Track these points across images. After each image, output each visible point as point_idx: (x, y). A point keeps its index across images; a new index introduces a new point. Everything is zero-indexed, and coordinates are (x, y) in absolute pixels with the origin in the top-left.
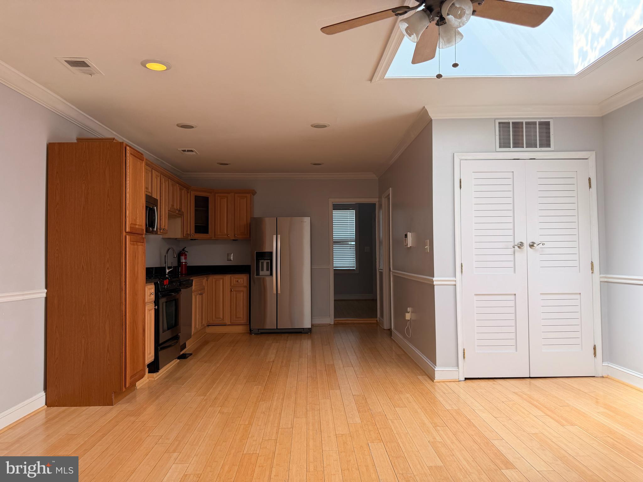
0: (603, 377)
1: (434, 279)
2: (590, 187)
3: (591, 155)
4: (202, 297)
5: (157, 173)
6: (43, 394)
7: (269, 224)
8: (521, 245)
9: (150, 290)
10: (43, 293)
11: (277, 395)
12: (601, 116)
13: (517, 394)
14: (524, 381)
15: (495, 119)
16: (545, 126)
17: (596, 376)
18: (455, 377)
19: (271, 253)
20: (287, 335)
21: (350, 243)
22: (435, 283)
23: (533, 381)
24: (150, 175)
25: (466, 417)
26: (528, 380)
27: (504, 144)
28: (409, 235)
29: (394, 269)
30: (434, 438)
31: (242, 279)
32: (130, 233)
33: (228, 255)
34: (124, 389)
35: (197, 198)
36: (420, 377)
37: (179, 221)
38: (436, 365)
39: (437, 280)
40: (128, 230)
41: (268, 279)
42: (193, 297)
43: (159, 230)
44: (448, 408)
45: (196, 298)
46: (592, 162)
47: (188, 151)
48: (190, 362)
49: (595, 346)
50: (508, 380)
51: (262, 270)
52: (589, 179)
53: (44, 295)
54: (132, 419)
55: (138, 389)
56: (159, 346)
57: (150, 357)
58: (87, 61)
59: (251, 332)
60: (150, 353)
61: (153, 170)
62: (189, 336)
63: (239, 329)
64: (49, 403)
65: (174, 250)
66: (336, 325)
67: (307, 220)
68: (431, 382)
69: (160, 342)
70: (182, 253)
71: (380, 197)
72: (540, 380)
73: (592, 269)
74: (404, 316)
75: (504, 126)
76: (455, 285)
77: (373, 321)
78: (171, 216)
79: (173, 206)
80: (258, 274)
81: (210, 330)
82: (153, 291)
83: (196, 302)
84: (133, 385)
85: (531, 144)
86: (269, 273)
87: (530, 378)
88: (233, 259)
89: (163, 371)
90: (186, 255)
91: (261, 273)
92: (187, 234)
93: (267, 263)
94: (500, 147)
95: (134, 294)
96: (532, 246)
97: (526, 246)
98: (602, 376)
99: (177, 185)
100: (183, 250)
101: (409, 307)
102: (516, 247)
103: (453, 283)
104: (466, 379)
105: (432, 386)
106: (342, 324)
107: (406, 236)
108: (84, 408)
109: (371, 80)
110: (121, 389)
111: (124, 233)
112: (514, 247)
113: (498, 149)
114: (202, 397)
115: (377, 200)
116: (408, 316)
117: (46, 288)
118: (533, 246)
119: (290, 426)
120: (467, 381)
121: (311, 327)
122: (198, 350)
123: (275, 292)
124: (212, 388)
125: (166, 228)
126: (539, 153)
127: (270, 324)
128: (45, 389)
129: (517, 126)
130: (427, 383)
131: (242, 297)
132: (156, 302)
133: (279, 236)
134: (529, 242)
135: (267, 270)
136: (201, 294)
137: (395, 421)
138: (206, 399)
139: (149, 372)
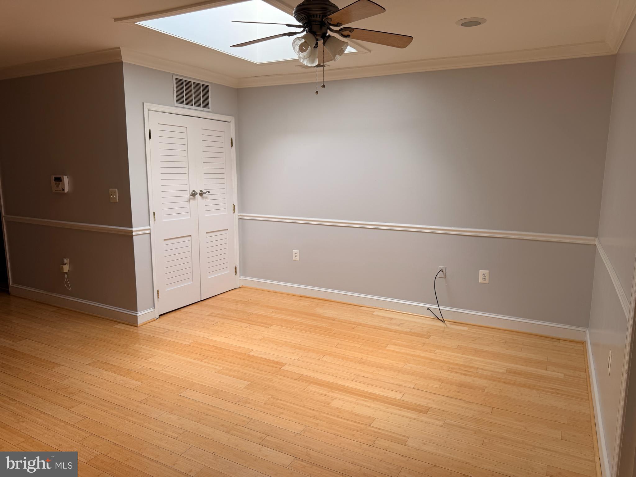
1: (134, 229)
2: (232, 145)
3: (232, 120)
8: (194, 193)
12: (237, 88)
14: (199, 304)
15: (173, 75)
16: (206, 89)
17: (236, 288)
18: (152, 317)
22: (134, 234)
23: (205, 303)
27: (180, 100)
28: (65, 178)
39: (136, 231)
46: (232, 125)
49: (236, 266)
52: (232, 139)
73: (234, 210)
74: (59, 268)
75: (179, 82)
76: (150, 233)
85: (198, 104)
87: (201, 301)
97: (197, 194)
98: (239, 287)
101: (65, 258)
102: (191, 196)
104: (160, 315)
105: (141, 331)
107: (59, 180)
113: (176, 104)
116: (66, 268)
118: (202, 194)
120: (162, 317)
126: (202, 112)
129: (188, 83)
134: (199, 191)
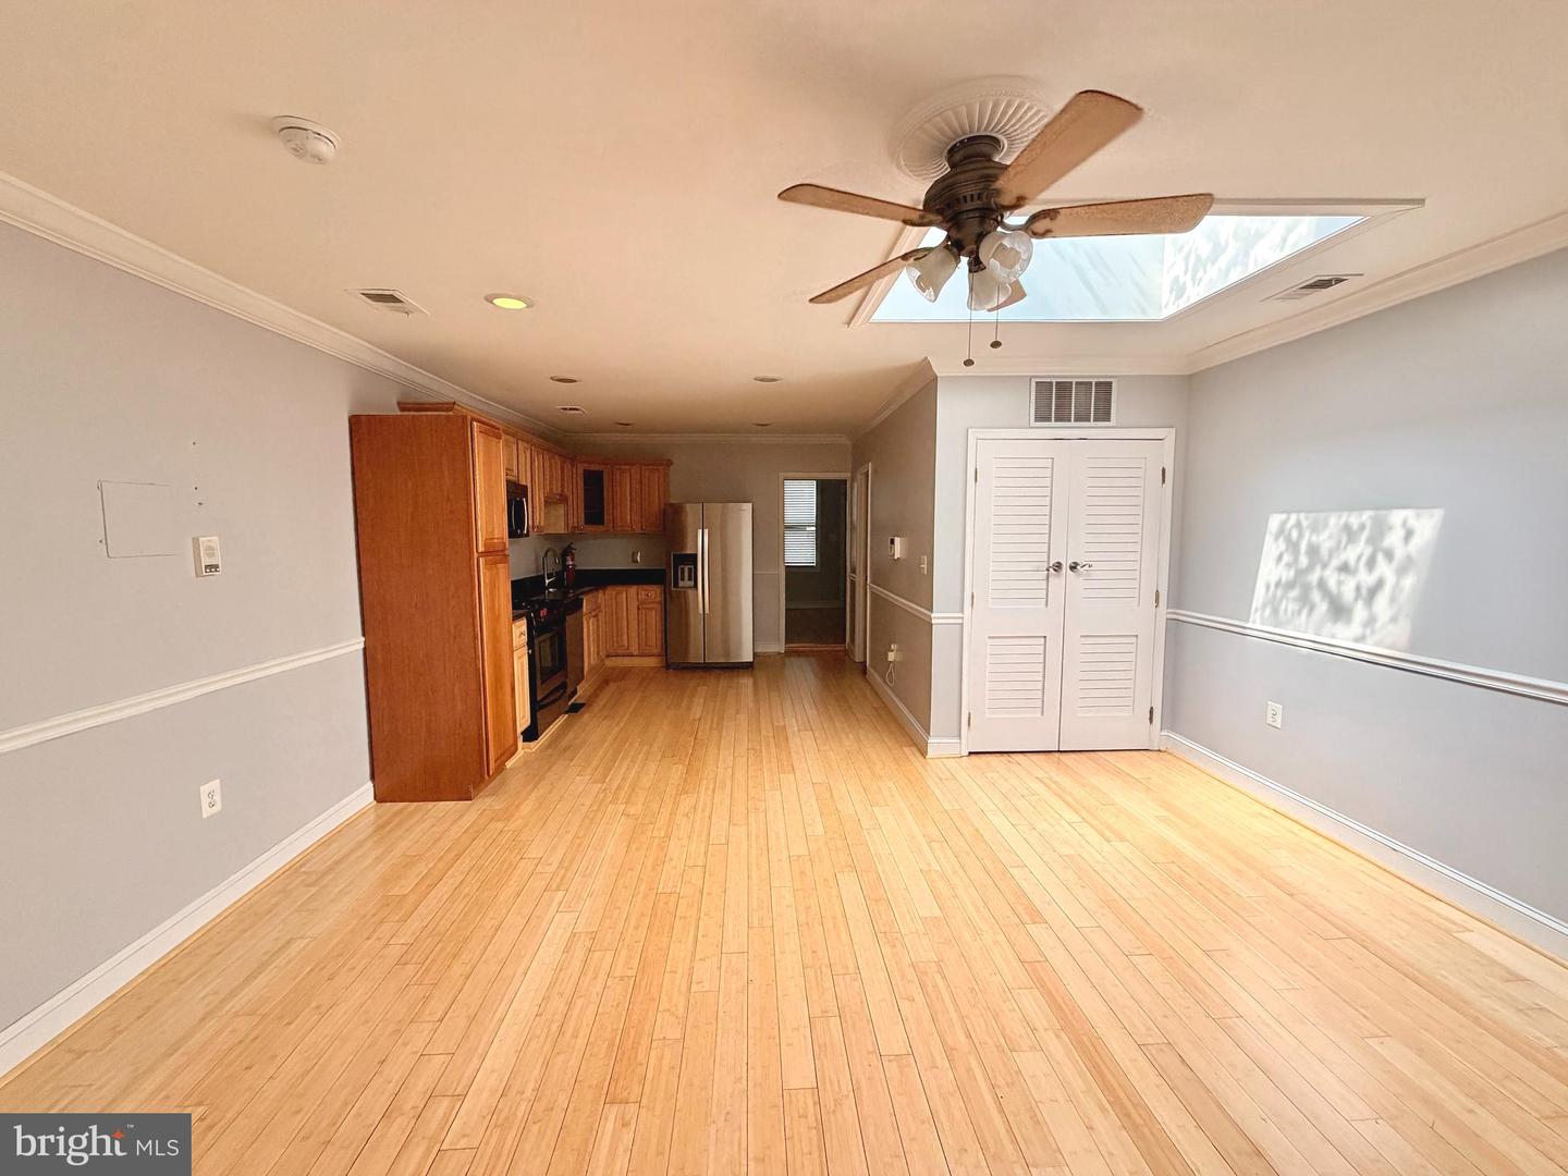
0: (1159, 751)
1: (933, 615)
2: (1164, 481)
3: (1169, 435)
4: (598, 620)
5: (525, 445)
6: (370, 785)
7: (692, 513)
8: (1058, 566)
9: (521, 627)
10: (358, 643)
11: (705, 782)
12: (1188, 373)
13: (1042, 782)
14: (1050, 755)
15: (1031, 377)
16: (1105, 388)
17: (1150, 749)
18: (956, 752)
19: (696, 555)
20: (717, 671)
21: (808, 529)
22: (933, 622)
23: (1063, 757)
24: (515, 447)
25: (973, 825)
26: (1057, 755)
27: (1042, 416)
28: (897, 540)
29: (873, 582)
30: (929, 865)
31: (654, 593)
32: (485, 554)
33: (634, 554)
34: (486, 777)
35: (587, 473)
36: (906, 749)
37: (561, 510)
38: (929, 734)
39: (937, 617)
40: (481, 549)
41: (690, 592)
42: (585, 622)
43: (531, 529)
44: (948, 807)
45: (588, 623)
46: (1169, 444)
47: (571, 409)
48: (585, 717)
49: (1152, 708)
50: (1029, 755)
51: (683, 579)
52: (1164, 470)
53: (362, 646)
54: (500, 825)
55: (511, 769)
56: (536, 706)
57: (523, 720)
58: (396, 294)
59: (667, 667)
60: (524, 717)
61: (520, 442)
62: (580, 678)
63: (652, 662)
64: (380, 798)
65: (554, 551)
66: (789, 653)
67: (748, 507)
68: (921, 758)
69: (539, 699)
70: (567, 552)
71: (854, 471)
72: (1072, 755)
73: (1157, 600)
74: (886, 655)
75: (1043, 388)
76: (962, 624)
77: (839, 647)
78: (549, 502)
79: (551, 489)
80: (676, 585)
81: (609, 663)
82: (524, 628)
83: (589, 628)
84: (501, 768)
85: (1082, 417)
86: (692, 583)
87: (1059, 751)
88: (640, 562)
89: (544, 738)
90: (573, 554)
91: (681, 584)
92: (574, 527)
93: (690, 570)
94: (1037, 419)
95: (495, 639)
96: (1073, 567)
97: (1065, 568)
98: (1158, 749)
99: (557, 457)
100: (569, 546)
101: (894, 643)
102: (1051, 570)
103: (960, 621)
104: (970, 753)
105: (923, 766)
106: (795, 652)
107: (892, 542)
108: (431, 804)
109: (849, 323)
110: (482, 776)
111: (476, 555)
112: (1048, 570)
113: (1033, 423)
114: (599, 785)
115: (849, 474)
116: (891, 656)
117: (364, 635)
118: (1075, 568)
119: (723, 841)
120: (972, 756)
121: (751, 660)
122: (595, 695)
123: (701, 612)
124: (614, 769)
125: (542, 524)
126: (1092, 429)
127: (695, 656)
128: (373, 777)
129: (1064, 388)
130: (916, 758)
131: (654, 618)
132: (530, 644)
133: (706, 531)
134: (1070, 562)
135: (690, 579)
136: (595, 616)
137: (873, 832)
138: (605, 789)
139: (524, 741)
